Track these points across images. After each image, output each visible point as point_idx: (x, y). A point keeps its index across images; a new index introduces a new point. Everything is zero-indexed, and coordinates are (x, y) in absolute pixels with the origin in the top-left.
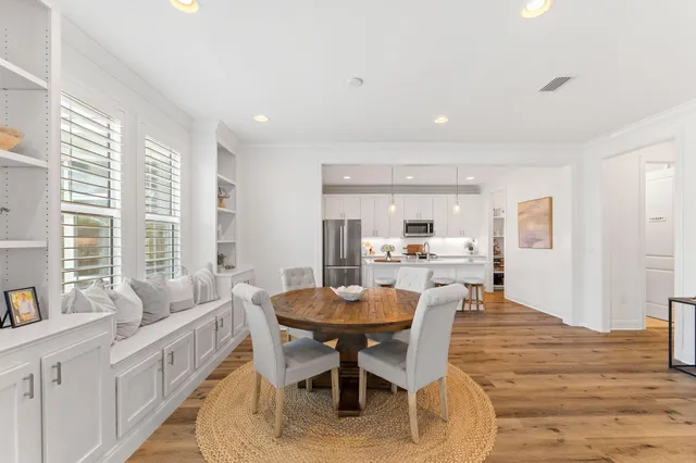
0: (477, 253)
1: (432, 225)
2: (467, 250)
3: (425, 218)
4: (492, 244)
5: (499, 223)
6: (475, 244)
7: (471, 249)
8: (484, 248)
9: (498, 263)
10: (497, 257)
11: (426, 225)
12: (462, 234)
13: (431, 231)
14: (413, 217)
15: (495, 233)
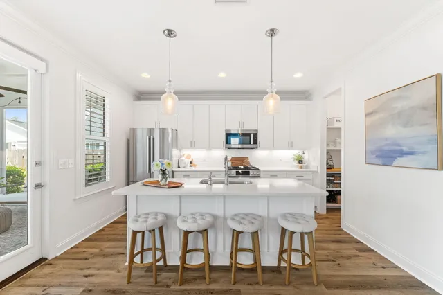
0: (307, 167)
1: (255, 135)
2: (296, 163)
3: (247, 127)
4: (325, 157)
6: (306, 158)
7: (301, 162)
8: (316, 161)
9: (333, 178)
10: (331, 172)
11: (249, 135)
12: (290, 146)
13: (255, 142)
15: (328, 145)
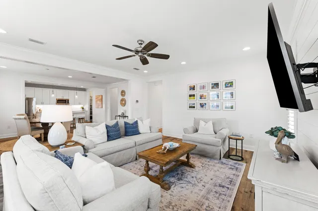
0: (85, 110)
1: (68, 101)
3: (65, 98)
5: (91, 100)
6: (84, 107)
7: (83, 109)
8: (87, 108)
9: (91, 113)
11: (66, 101)
12: (80, 104)
13: (68, 103)
14: (60, 98)
